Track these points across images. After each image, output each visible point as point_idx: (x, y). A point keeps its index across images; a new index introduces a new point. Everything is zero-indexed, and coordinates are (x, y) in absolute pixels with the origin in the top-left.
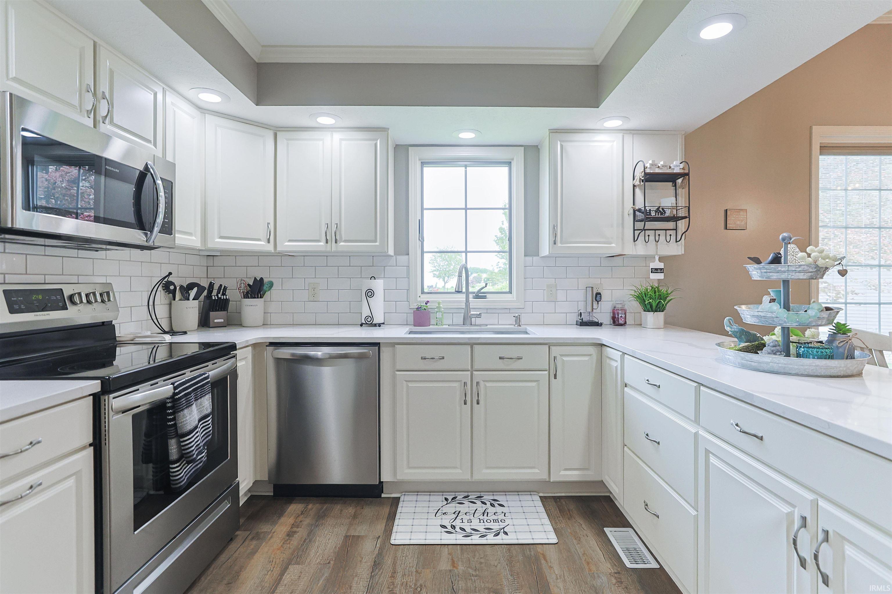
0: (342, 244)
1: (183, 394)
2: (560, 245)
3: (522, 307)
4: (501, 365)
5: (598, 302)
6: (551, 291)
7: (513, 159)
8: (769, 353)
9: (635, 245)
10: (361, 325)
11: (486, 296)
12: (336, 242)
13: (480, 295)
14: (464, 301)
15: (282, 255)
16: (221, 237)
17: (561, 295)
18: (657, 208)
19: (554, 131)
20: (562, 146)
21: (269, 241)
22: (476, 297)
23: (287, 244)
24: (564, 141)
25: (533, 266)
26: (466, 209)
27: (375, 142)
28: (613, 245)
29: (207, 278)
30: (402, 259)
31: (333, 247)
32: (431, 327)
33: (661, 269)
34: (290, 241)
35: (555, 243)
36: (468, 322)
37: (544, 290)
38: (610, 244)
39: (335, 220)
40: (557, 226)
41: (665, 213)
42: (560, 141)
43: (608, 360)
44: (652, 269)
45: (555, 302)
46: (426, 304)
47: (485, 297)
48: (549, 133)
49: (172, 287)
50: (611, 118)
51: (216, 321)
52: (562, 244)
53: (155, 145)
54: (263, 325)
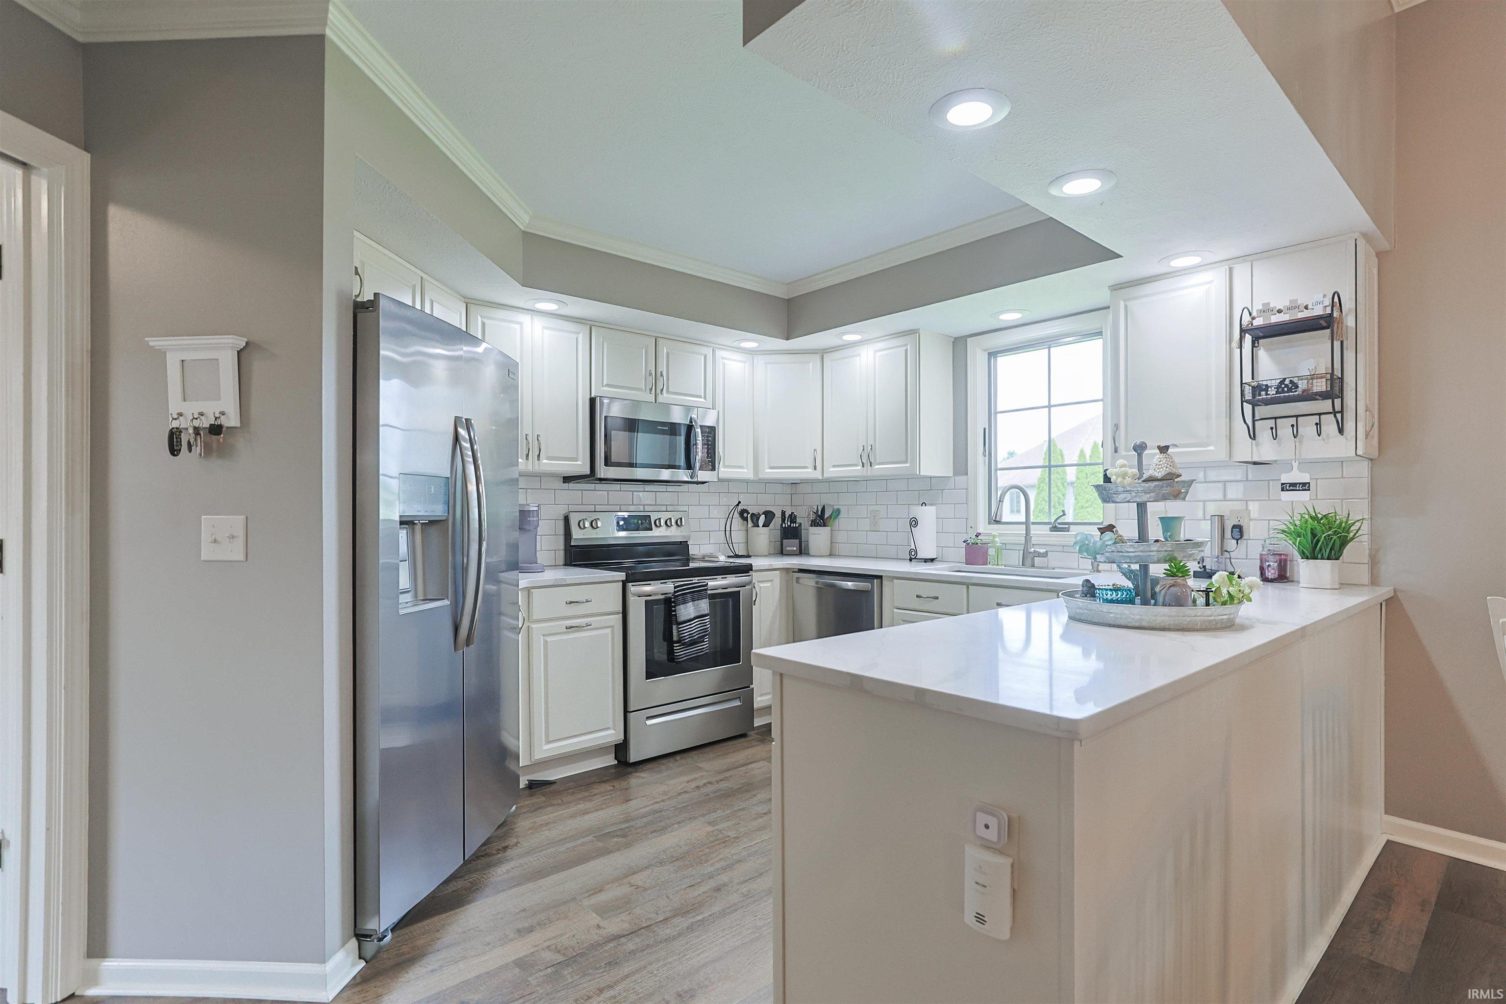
0: (877, 467)
1: (680, 593)
5: (1237, 540)
7: (1102, 328)
9: (1253, 444)
10: (911, 560)
11: (1068, 529)
12: (871, 466)
13: (1060, 526)
15: (829, 481)
16: (771, 468)
18: (1279, 381)
20: (1126, 307)
21: (815, 468)
22: (1053, 530)
23: (831, 469)
24: (1129, 300)
26: (1049, 406)
27: (905, 348)
28: (1212, 448)
29: (791, 505)
30: (961, 479)
31: (868, 472)
33: (1304, 484)
34: (834, 466)
35: (1116, 451)
36: (1028, 562)
38: (1206, 447)
39: (871, 442)
40: (1119, 425)
41: (1297, 387)
42: (1124, 301)
44: (1282, 484)
46: (978, 536)
47: (1066, 530)
48: (1111, 291)
49: (745, 515)
50: (1186, 254)
51: (788, 549)
53: (705, 398)
54: (830, 555)
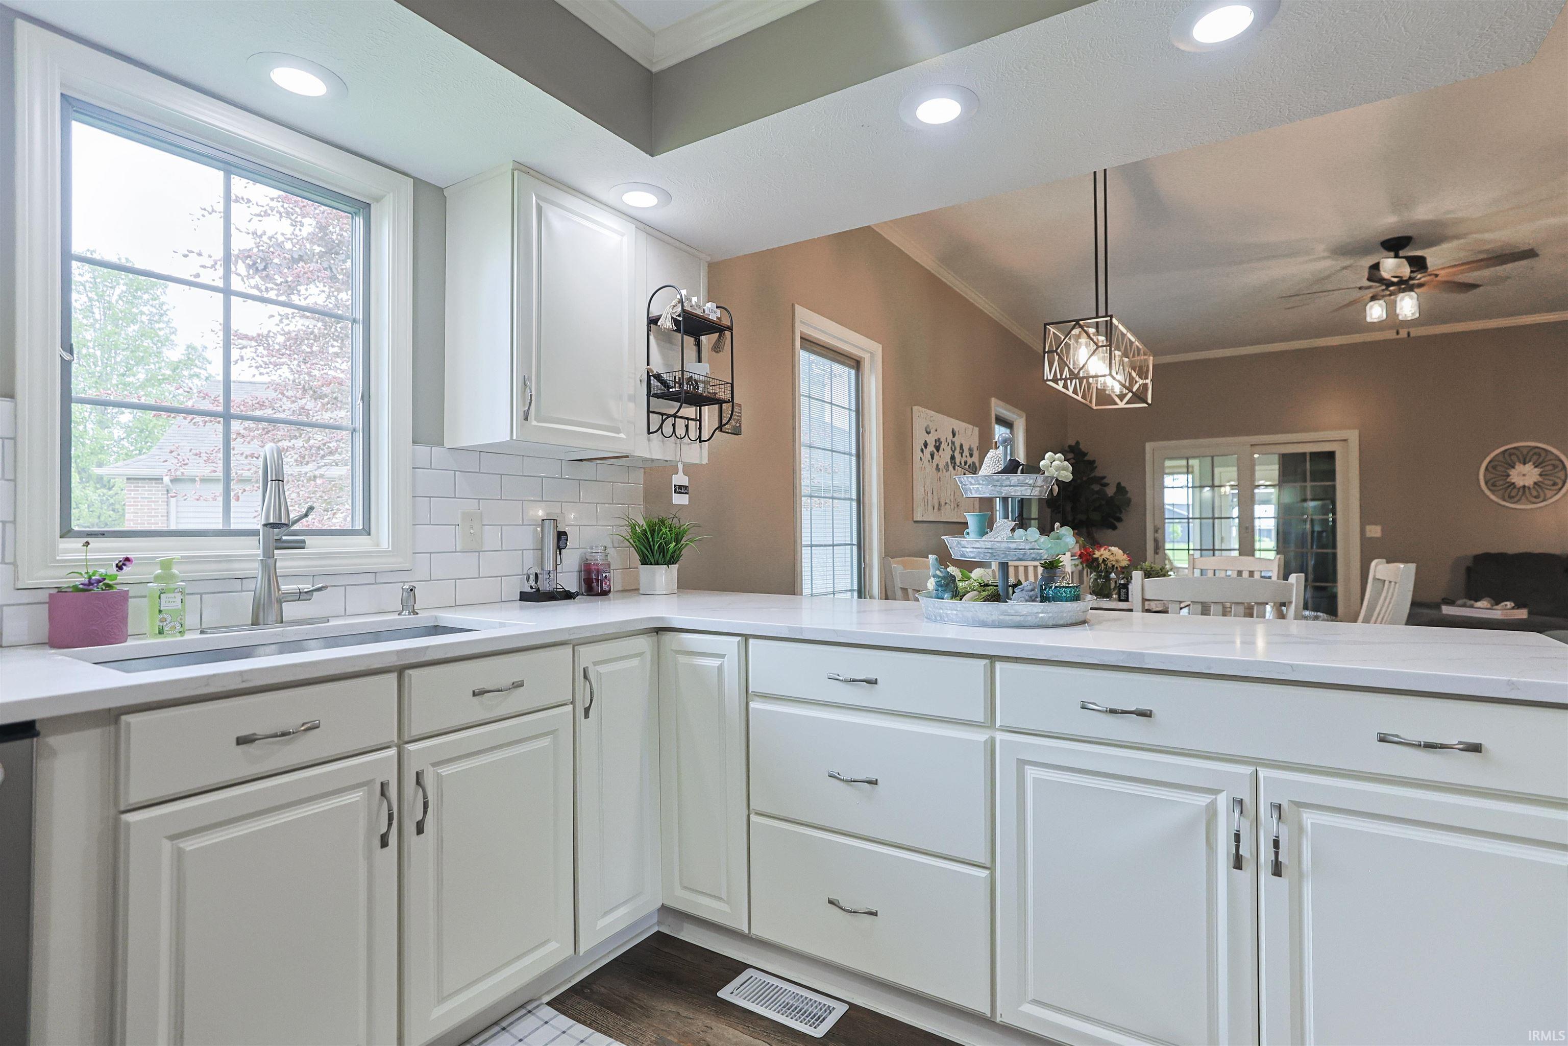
2: (534, 423)
3: (407, 566)
4: (478, 710)
5: (561, 550)
6: (472, 527)
8: (1027, 601)
9: (649, 440)
11: (304, 542)
13: (284, 538)
14: (258, 555)
17: (491, 537)
18: (688, 376)
19: (524, 168)
20: (539, 208)
22: (277, 545)
24: (543, 199)
25: (431, 468)
28: (622, 435)
32: (130, 642)
33: (686, 487)
35: (526, 419)
36: (270, 614)
37: (456, 525)
38: (618, 434)
40: (530, 379)
42: (538, 197)
43: (682, 659)
44: (675, 486)
45: (479, 552)
46: (120, 568)
47: (301, 545)
48: (513, 170)
50: (637, 186)
52: (538, 422)
